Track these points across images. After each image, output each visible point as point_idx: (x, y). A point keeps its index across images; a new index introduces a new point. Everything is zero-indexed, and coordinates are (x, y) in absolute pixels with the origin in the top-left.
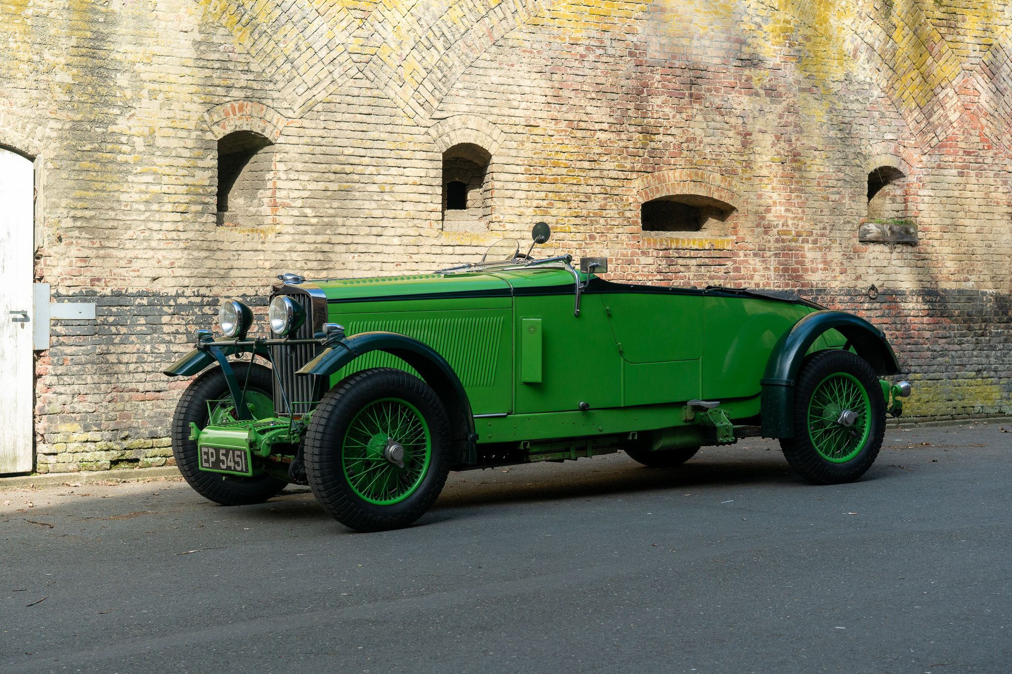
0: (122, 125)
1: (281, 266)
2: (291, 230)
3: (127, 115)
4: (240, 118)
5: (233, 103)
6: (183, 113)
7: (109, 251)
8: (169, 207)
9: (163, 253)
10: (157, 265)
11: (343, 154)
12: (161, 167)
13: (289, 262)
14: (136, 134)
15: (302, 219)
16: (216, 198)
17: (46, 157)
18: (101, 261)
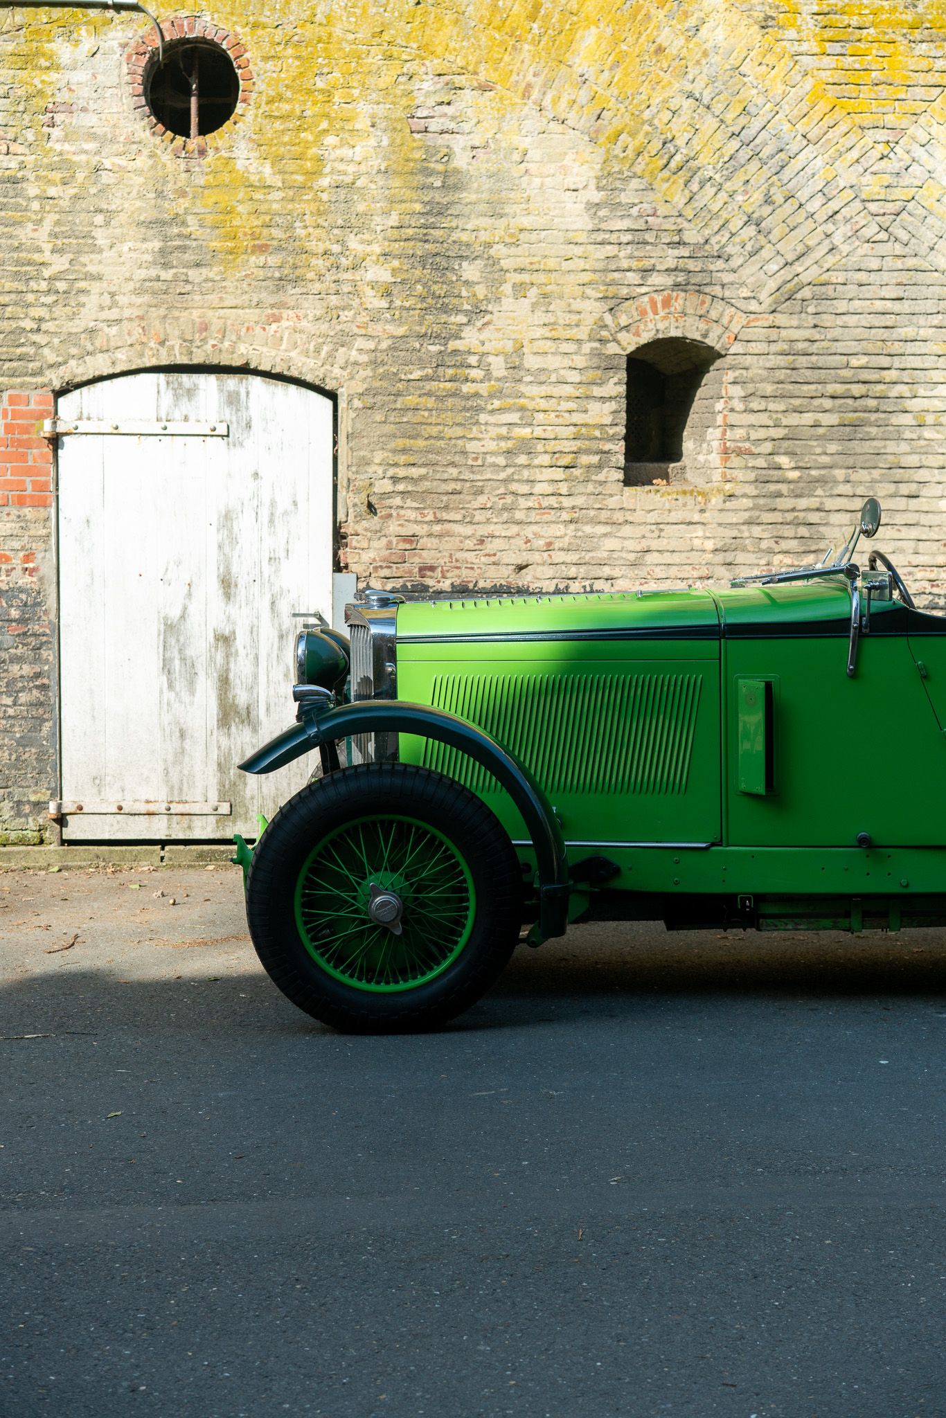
0: (470, 338)
1: (733, 547)
2: (751, 490)
3: (479, 324)
4: (664, 318)
5: (653, 295)
6: (569, 315)
7: (448, 526)
8: (545, 459)
9: (534, 528)
10: (524, 546)
11: (847, 366)
12: (532, 399)
13: (747, 541)
14: (493, 352)
15: (771, 472)
16: (623, 443)
17: (351, 392)
18: (435, 541)
